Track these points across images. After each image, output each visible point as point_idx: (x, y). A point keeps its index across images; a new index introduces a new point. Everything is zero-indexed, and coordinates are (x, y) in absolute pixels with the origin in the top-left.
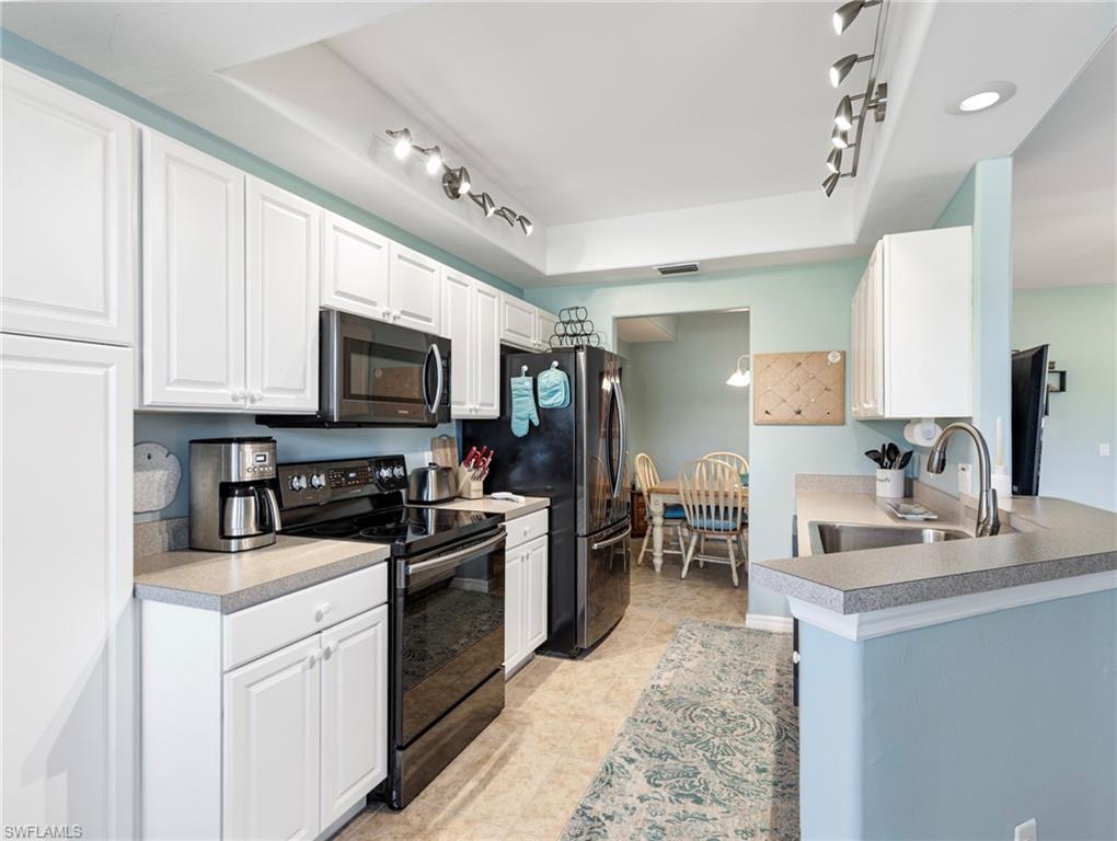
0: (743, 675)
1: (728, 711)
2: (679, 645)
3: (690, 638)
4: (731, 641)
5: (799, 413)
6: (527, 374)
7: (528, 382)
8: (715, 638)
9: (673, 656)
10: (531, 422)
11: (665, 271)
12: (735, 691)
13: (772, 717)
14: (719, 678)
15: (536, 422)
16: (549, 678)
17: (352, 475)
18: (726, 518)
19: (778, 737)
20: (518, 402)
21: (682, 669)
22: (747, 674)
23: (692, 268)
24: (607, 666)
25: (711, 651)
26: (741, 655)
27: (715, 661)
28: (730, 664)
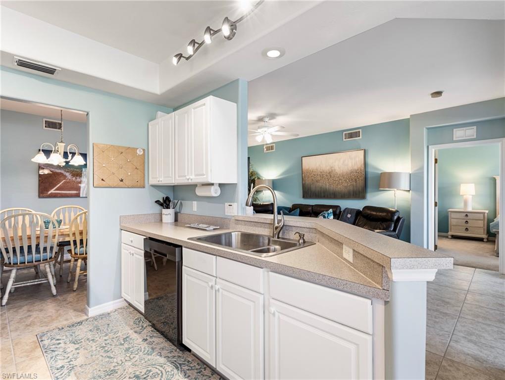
0: (121, 347)
1: (138, 373)
2: (56, 353)
3: (60, 343)
4: (91, 330)
5: (122, 181)
8: (77, 334)
9: (60, 364)
12: (127, 358)
13: (162, 360)
14: (109, 357)
19: (177, 368)
22: (123, 344)
23: (51, 71)
25: (83, 343)
26: (106, 335)
27: (94, 348)
28: (106, 344)
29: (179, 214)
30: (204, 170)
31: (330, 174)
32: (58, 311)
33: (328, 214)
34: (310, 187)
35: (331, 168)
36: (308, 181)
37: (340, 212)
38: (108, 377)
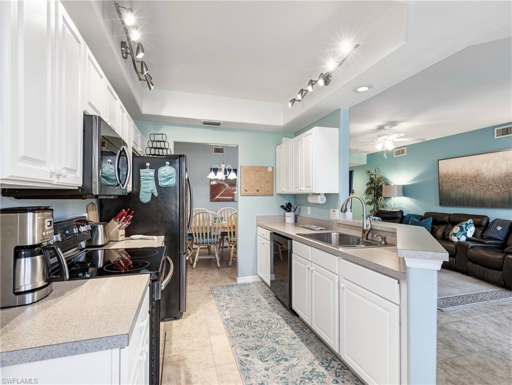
1: (263, 319)
3: (222, 294)
4: (238, 291)
5: (258, 191)
6: (150, 168)
7: (152, 173)
8: (231, 291)
10: (153, 194)
11: (205, 123)
12: (258, 311)
13: (279, 317)
14: (247, 307)
15: (156, 194)
16: (173, 332)
17: (67, 232)
19: (288, 323)
20: (145, 183)
21: (230, 308)
22: (256, 303)
23: (218, 124)
25: (234, 297)
26: (247, 296)
27: (240, 301)
28: (246, 300)
29: (298, 217)
30: (311, 184)
31: (476, 179)
32: (221, 277)
33: (467, 225)
34: (449, 194)
35: (477, 171)
36: (446, 187)
37: (488, 222)
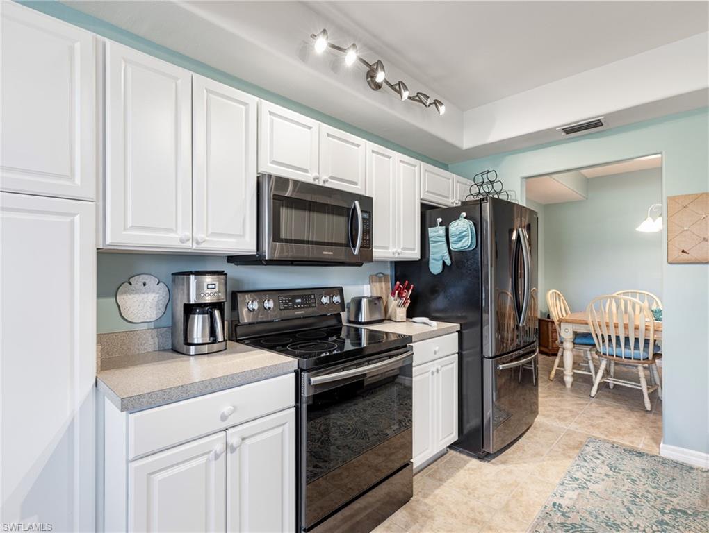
0: (659, 514)
2: (586, 464)
3: (599, 459)
4: (643, 469)
6: (441, 224)
7: (441, 231)
8: (624, 462)
9: (578, 475)
10: (444, 263)
11: (569, 131)
14: (629, 510)
15: (448, 262)
16: (458, 474)
17: (299, 301)
18: (637, 347)
20: (434, 247)
21: (587, 492)
22: (663, 512)
23: (597, 124)
24: (510, 472)
25: (619, 476)
26: (655, 488)
27: (624, 488)
28: (642, 496)
32: (634, 428)
38: (603, 525)
